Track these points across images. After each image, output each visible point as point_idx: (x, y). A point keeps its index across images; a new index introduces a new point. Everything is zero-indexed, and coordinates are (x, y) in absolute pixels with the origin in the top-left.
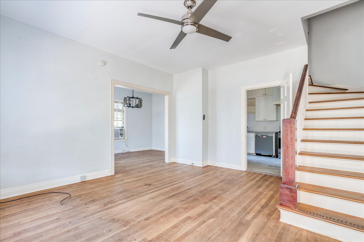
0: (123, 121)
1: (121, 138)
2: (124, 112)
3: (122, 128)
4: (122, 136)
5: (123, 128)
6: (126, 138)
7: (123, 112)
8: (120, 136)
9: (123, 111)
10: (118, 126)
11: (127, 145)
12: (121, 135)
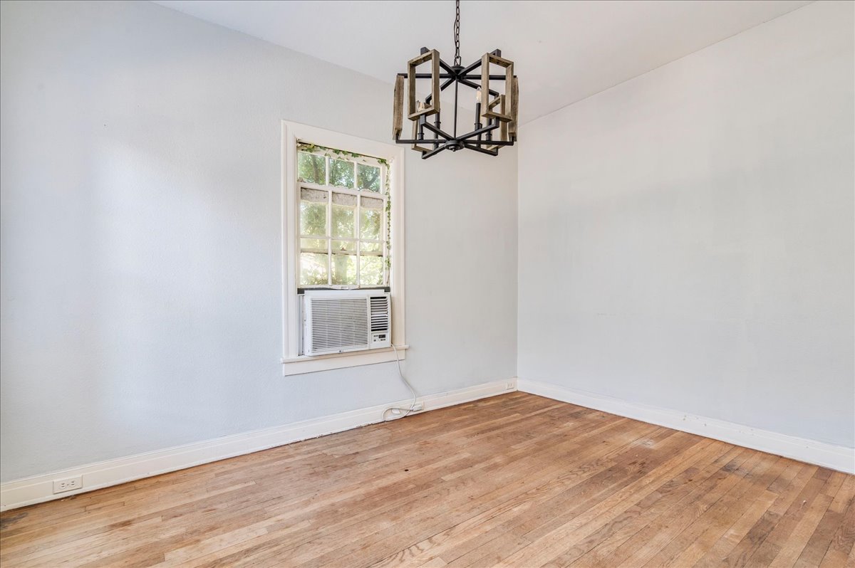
0: (388, 257)
1: (379, 344)
2: (392, 210)
3: (381, 293)
4: (381, 333)
5: (387, 289)
6: (400, 343)
7: (388, 208)
8: (371, 335)
9: (385, 205)
10: (363, 283)
11: (405, 381)
12: (379, 327)
